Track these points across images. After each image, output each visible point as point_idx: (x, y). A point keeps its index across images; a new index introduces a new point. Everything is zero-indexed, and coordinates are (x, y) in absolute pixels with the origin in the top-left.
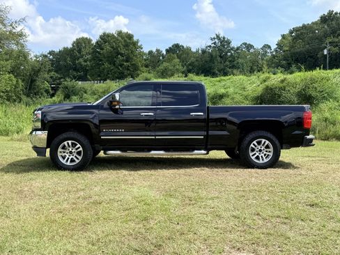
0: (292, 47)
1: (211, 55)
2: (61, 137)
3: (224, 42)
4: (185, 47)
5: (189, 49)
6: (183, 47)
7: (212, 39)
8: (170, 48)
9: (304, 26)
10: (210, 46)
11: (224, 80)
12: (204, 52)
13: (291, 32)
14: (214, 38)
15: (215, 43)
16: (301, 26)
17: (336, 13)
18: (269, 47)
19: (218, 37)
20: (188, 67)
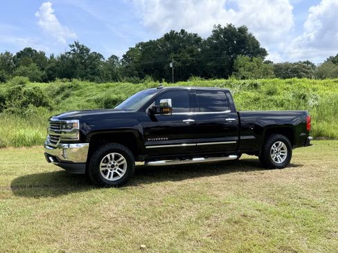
0: (142, 59)
1: (73, 62)
2: (103, 149)
3: (84, 50)
4: (38, 52)
5: (42, 54)
6: (36, 51)
7: (71, 46)
8: (21, 52)
9: (151, 41)
10: (69, 53)
11: (112, 86)
12: (63, 57)
13: (138, 46)
14: (73, 46)
15: (74, 50)
16: (148, 41)
17: (177, 33)
18: (116, 58)
19: (77, 45)
20: (48, 72)
